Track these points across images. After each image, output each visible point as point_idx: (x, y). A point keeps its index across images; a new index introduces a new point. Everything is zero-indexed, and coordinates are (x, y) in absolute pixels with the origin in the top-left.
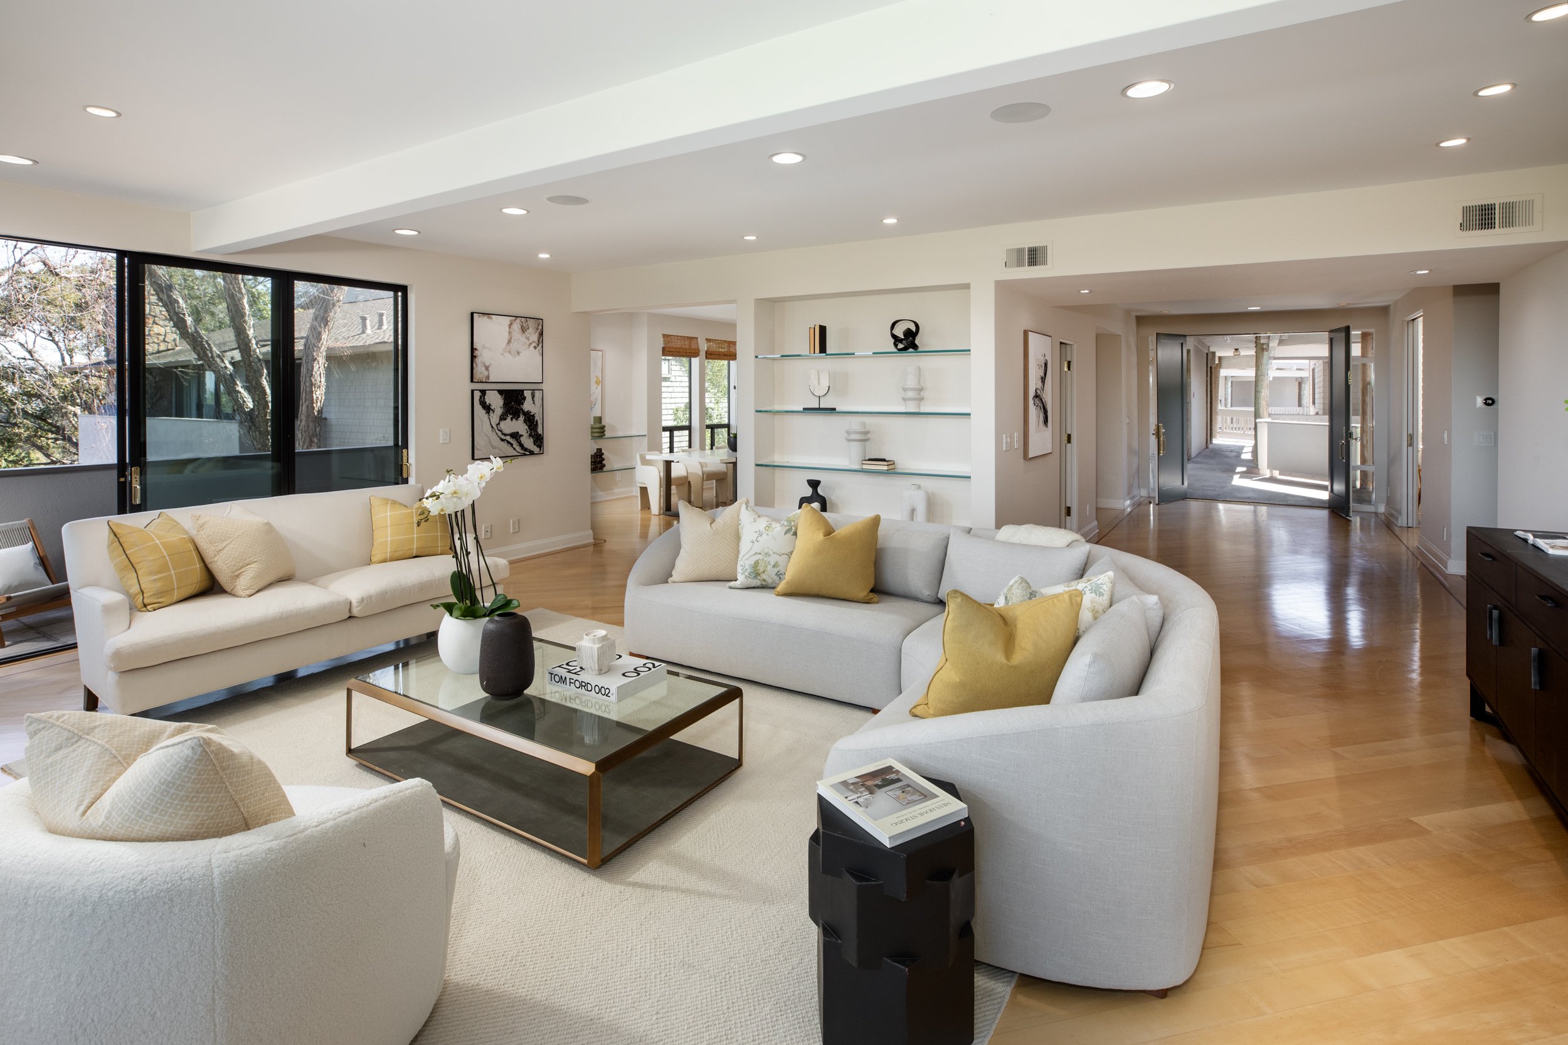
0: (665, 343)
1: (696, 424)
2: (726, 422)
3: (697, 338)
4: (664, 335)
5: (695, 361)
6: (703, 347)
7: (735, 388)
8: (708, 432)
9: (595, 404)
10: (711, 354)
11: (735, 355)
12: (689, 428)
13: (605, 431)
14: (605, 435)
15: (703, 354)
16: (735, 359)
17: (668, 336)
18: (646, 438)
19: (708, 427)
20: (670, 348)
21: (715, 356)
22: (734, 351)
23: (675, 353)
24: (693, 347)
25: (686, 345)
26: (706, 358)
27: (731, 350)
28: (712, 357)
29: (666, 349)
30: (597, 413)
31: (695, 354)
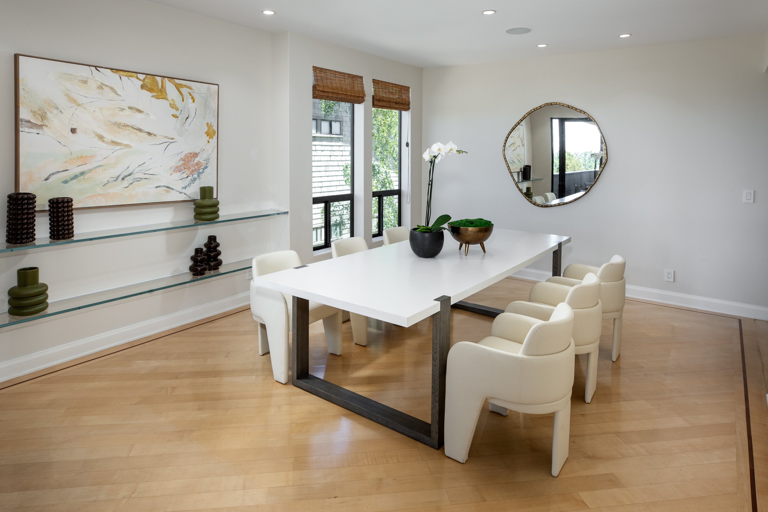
0: (316, 79)
1: (359, 193)
2: (396, 188)
3: (362, 78)
4: (315, 69)
5: (359, 108)
6: (369, 90)
7: (407, 145)
8: (375, 200)
9: (206, 167)
10: (379, 100)
11: (409, 104)
12: (350, 197)
13: (218, 210)
14: (218, 217)
15: (369, 99)
16: (407, 109)
17: (321, 70)
18: (288, 217)
19: (375, 194)
20: (324, 86)
21: (384, 104)
22: (407, 98)
23: (330, 95)
24: (356, 89)
25: (346, 84)
26: (374, 105)
27: (404, 97)
28: (381, 104)
29: (318, 88)
30: (208, 180)
31: (359, 98)
